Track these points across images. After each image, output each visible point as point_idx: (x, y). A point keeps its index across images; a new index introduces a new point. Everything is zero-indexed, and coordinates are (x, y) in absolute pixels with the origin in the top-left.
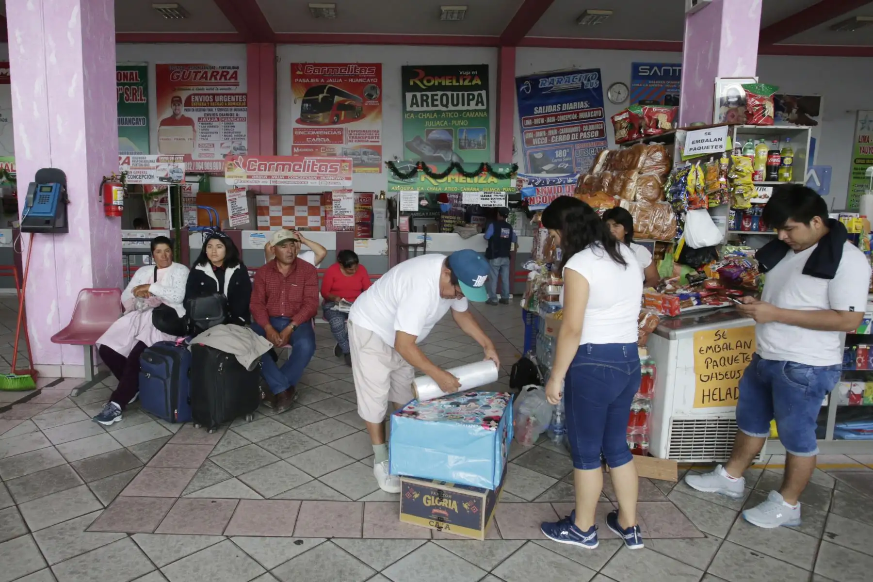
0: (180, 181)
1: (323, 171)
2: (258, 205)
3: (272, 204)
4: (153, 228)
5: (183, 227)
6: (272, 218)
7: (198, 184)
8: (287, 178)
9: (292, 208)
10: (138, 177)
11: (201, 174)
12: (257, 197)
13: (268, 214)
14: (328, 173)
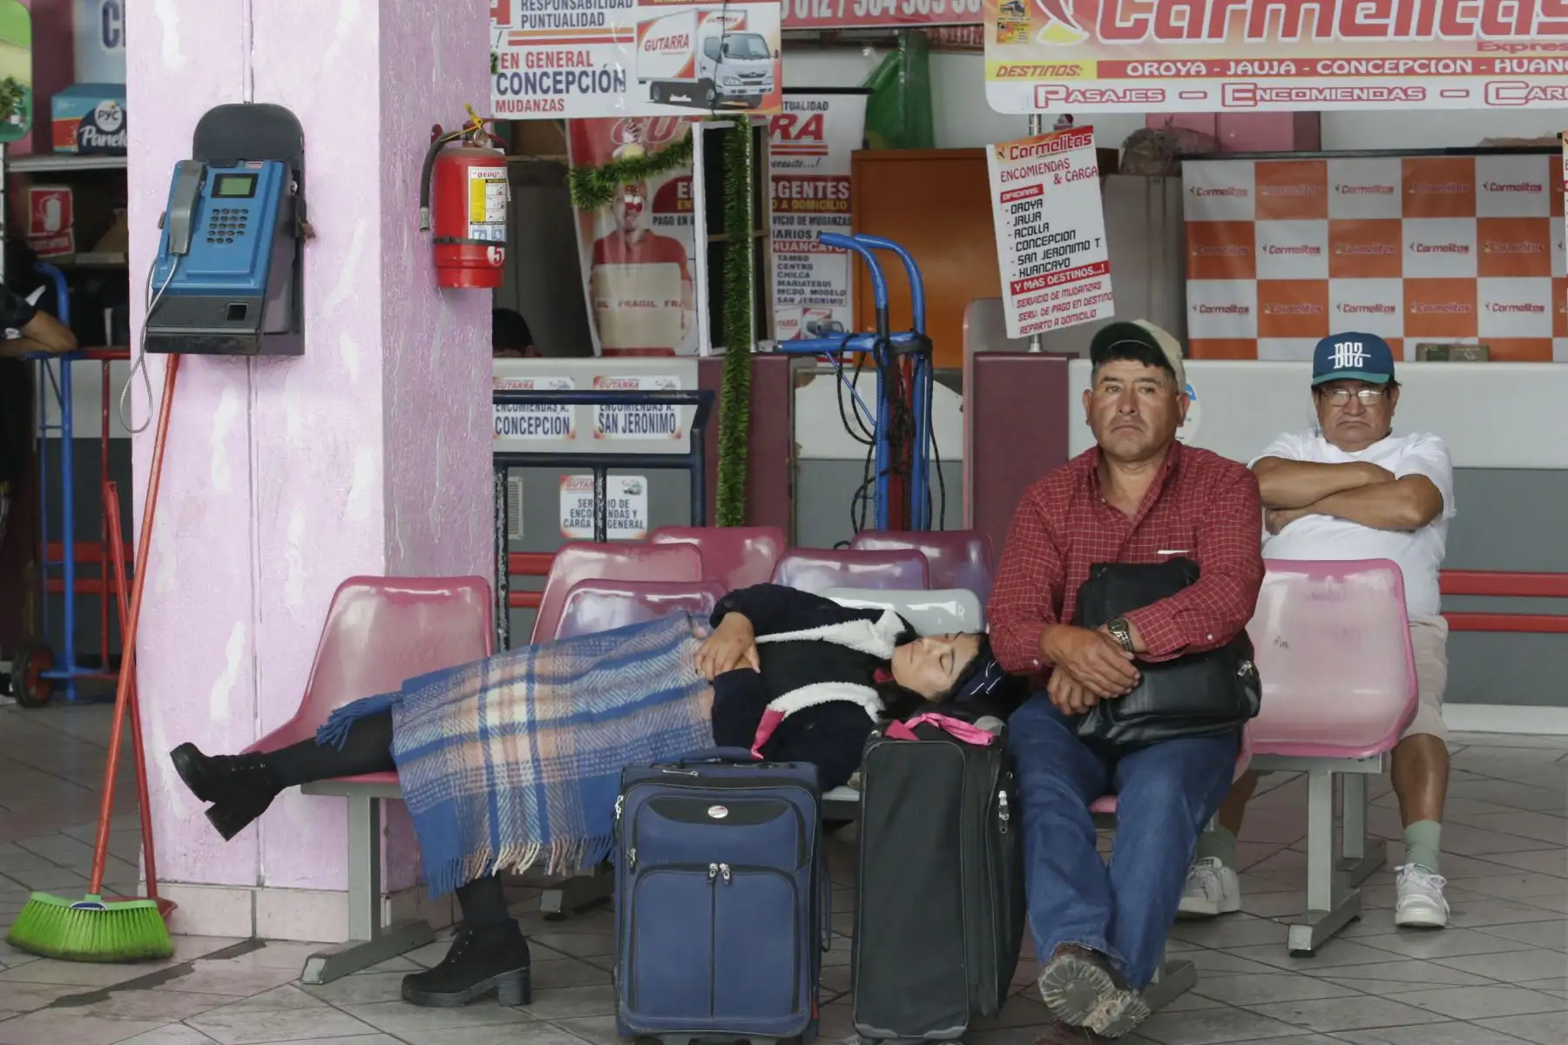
0: (754, 102)
1: (1505, 29)
2: (1189, 216)
3: (1271, 211)
4: (609, 353)
5: (767, 346)
6: (1267, 290)
7: (862, 100)
8: (1314, 73)
9: (1388, 231)
10: (548, 82)
11: (884, 42)
12: (1187, 166)
13: (1249, 268)
14: (1533, 35)
